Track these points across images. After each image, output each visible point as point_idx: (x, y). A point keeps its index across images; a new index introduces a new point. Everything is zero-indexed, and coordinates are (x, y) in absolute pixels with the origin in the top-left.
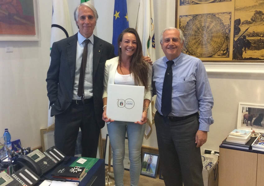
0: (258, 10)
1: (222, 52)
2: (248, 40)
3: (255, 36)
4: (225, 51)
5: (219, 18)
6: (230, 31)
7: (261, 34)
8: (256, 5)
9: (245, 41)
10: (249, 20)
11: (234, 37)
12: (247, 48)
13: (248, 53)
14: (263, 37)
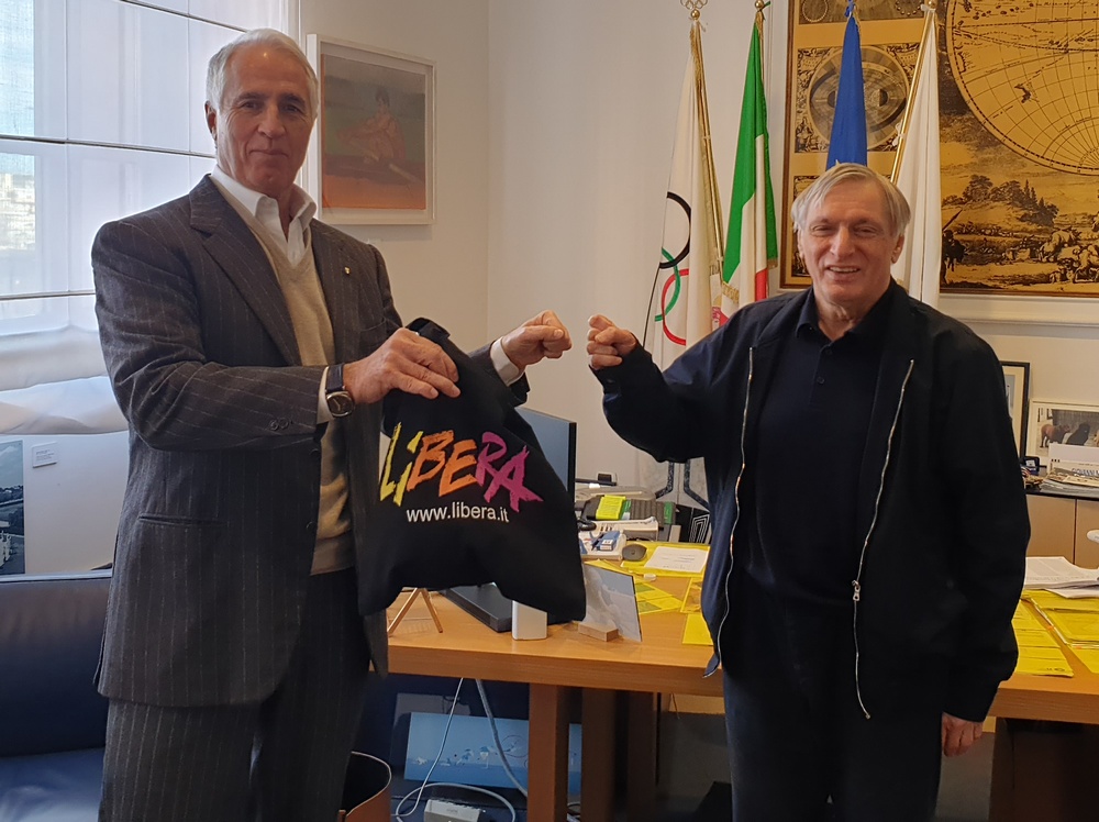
0: (979, 175)
3: (973, 233)
7: (986, 229)
8: (975, 164)
9: (951, 243)
10: (960, 195)
12: (955, 261)
14: (990, 235)
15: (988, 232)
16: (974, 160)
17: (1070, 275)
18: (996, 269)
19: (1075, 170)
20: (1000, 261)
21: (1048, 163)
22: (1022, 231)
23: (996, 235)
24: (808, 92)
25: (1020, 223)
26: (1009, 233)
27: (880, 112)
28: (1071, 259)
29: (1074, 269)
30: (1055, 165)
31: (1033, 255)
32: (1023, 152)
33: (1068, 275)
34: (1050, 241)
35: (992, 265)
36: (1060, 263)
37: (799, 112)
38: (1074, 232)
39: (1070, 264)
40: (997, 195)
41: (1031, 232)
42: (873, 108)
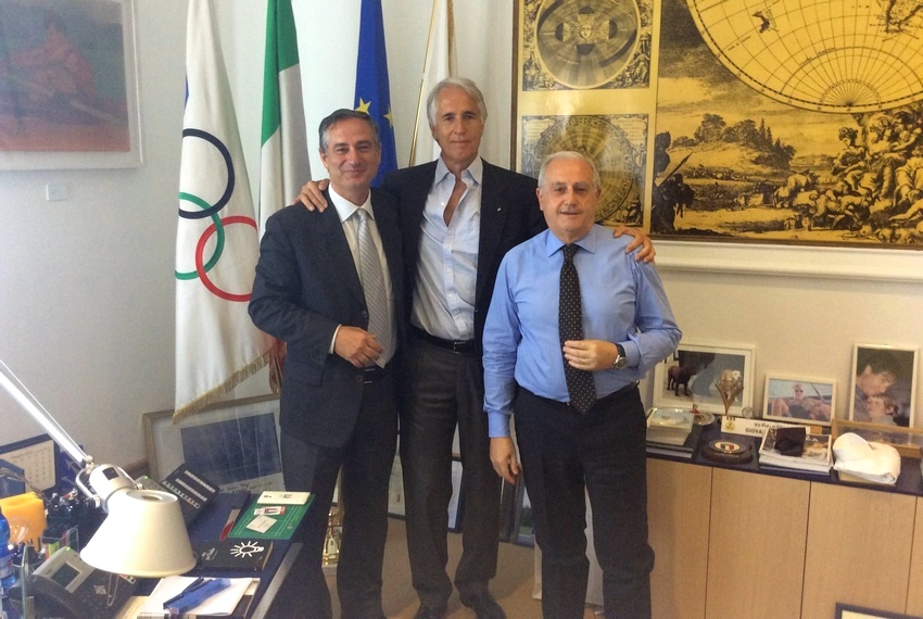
0: (712, 113)
1: (625, 213)
2: (687, 186)
3: (704, 177)
4: (634, 211)
5: (618, 128)
6: (644, 162)
7: (717, 172)
8: (708, 101)
9: (680, 188)
10: (691, 136)
11: (655, 177)
12: (684, 206)
13: (686, 219)
14: (722, 179)
15: (719, 175)
16: (708, 97)
17: (806, 222)
18: (725, 216)
19: (815, 107)
20: (732, 206)
21: (786, 100)
22: (756, 174)
23: (728, 178)
24: (535, 25)
25: (754, 166)
26: (743, 176)
27: (609, 46)
28: (808, 205)
29: (810, 216)
30: (794, 103)
31: (766, 201)
32: (759, 88)
33: (803, 222)
34: (785, 185)
35: (723, 211)
36: (795, 209)
37: (526, 47)
38: (811, 175)
39: (806, 210)
40: (730, 136)
41: (765, 176)
42: (603, 41)
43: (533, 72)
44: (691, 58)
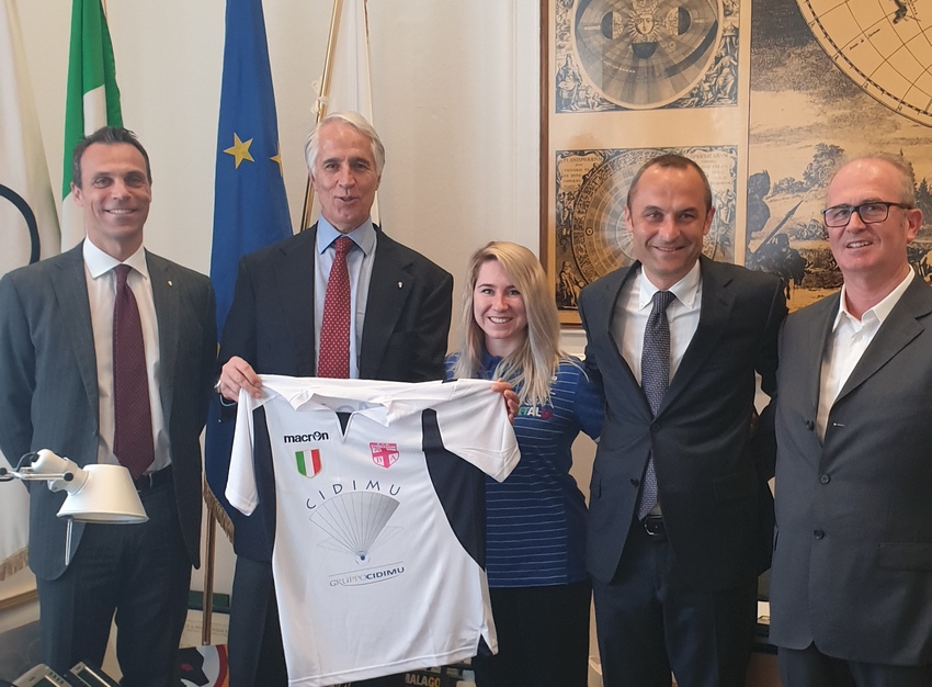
0: (829, 143)
2: (795, 252)
6: (733, 217)
8: (822, 125)
9: (785, 254)
10: (799, 177)
11: (748, 239)
12: (792, 282)
13: (794, 300)
16: (823, 120)
21: (930, 122)
24: (572, 15)
37: (560, 47)
42: (670, 38)
43: (571, 84)
44: (796, 61)
